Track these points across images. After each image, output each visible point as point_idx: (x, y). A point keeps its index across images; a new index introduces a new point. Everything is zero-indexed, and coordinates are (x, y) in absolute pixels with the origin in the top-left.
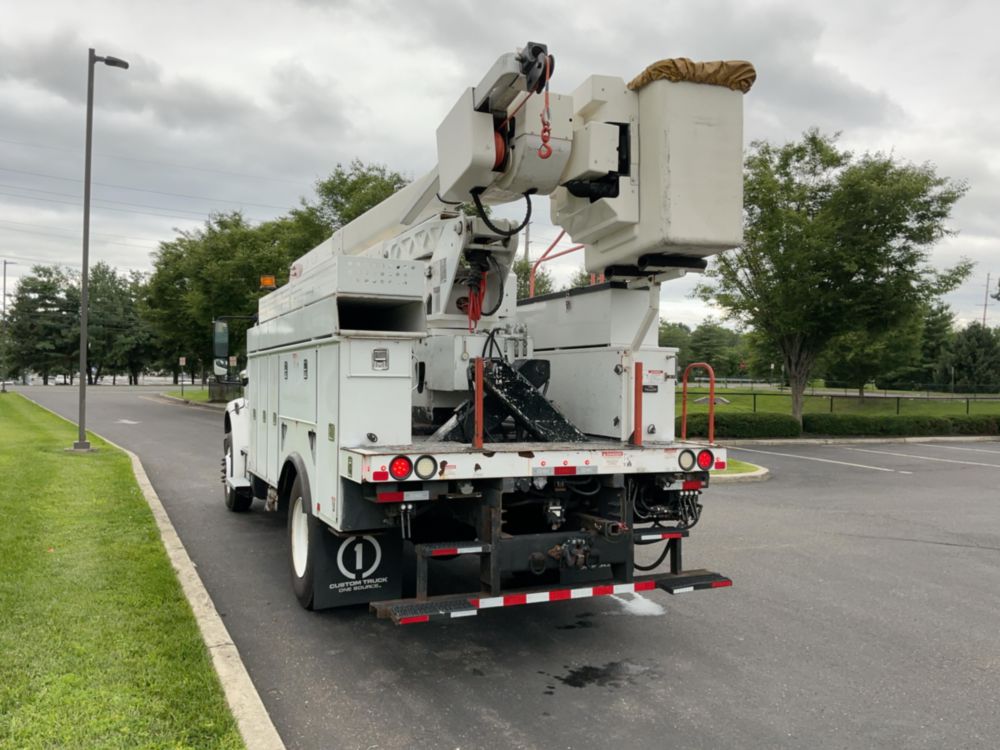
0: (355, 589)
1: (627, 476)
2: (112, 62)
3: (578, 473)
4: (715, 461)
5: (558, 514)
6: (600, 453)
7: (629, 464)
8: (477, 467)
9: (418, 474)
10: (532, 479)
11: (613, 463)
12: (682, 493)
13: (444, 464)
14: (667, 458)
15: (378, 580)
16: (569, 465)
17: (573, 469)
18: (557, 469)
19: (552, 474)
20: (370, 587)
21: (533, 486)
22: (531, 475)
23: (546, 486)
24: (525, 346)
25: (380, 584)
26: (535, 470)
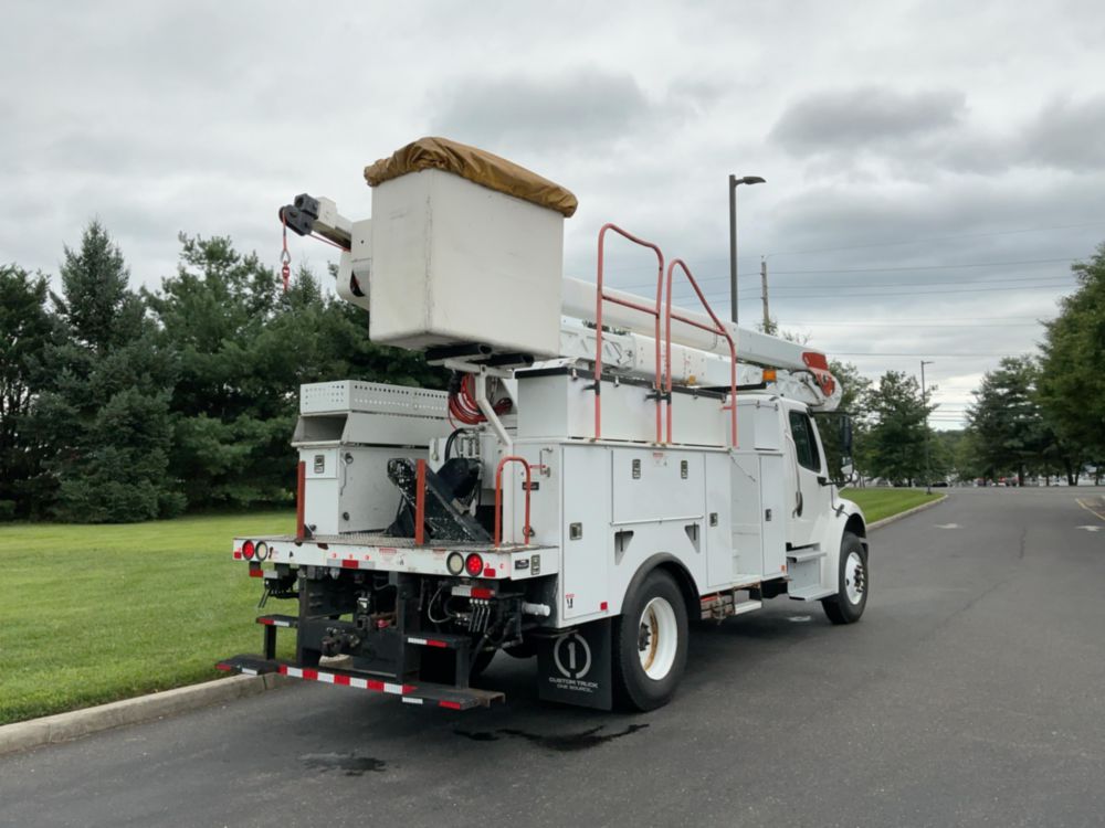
1: (401, 574)
2: (750, 181)
3: (361, 567)
4: (485, 567)
5: (365, 605)
6: (377, 549)
7: (402, 563)
8: (291, 555)
9: (258, 556)
10: (329, 569)
11: (387, 560)
12: (471, 601)
13: (271, 549)
14: (436, 559)
16: (354, 558)
17: (356, 563)
18: (345, 562)
19: (341, 565)
21: (329, 576)
22: (325, 564)
23: (340, 576)
26: (329, 560)
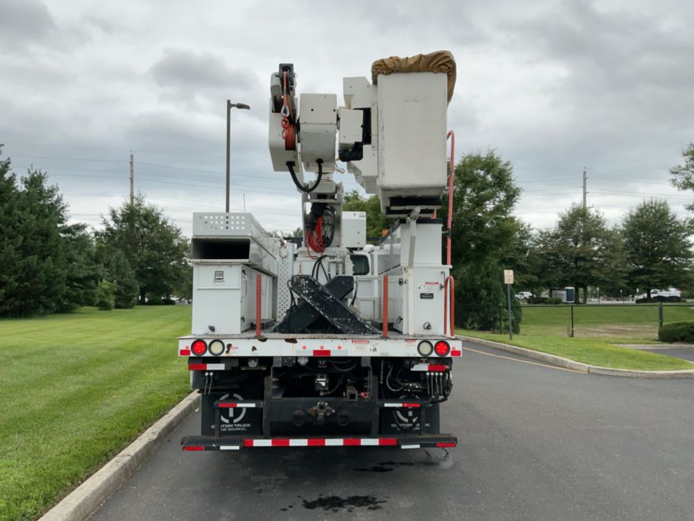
0: (229, 429)
1: (373, 359)
2: (240, 106)
3: (332, 354)
4: (451, 350)
5: (323, 384)
6: (350, 341)
7: (375, 350)
8: (254, 349)
9: (211, 352)
10: (297, 358)
11: (362, 349)
12: (428, 374)
13: (229, 346)
14: (408, 346)
15: (244, 425)
16: (325, 349)
17: (328, 352)
18: (315, 352)
19: (311, 354)
20: (239, 429)
21: (297, 364)
22: (295, 355)
23: (307, 364)
24: (344, 267)
25: (246, 428)
26: (297, 352)
